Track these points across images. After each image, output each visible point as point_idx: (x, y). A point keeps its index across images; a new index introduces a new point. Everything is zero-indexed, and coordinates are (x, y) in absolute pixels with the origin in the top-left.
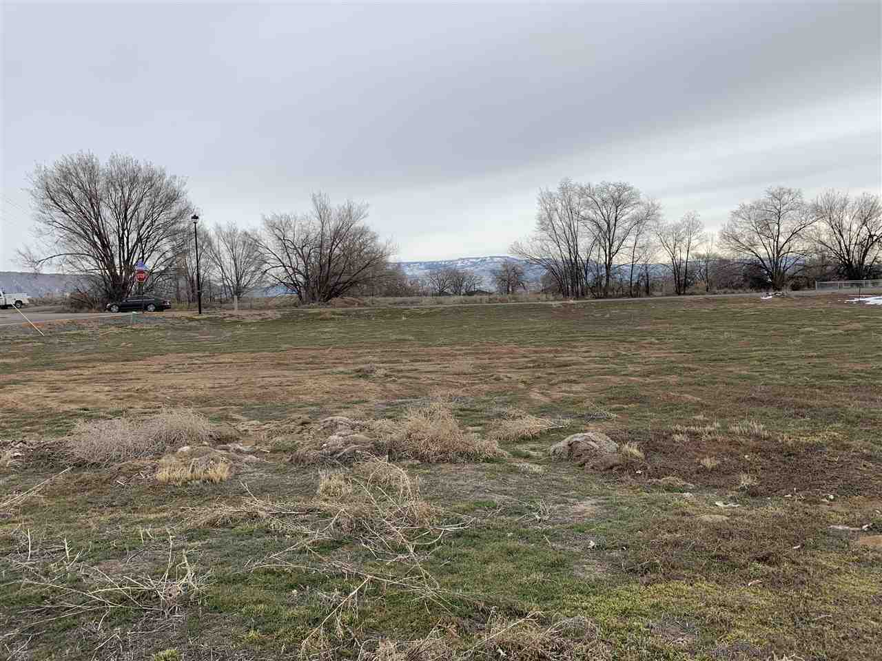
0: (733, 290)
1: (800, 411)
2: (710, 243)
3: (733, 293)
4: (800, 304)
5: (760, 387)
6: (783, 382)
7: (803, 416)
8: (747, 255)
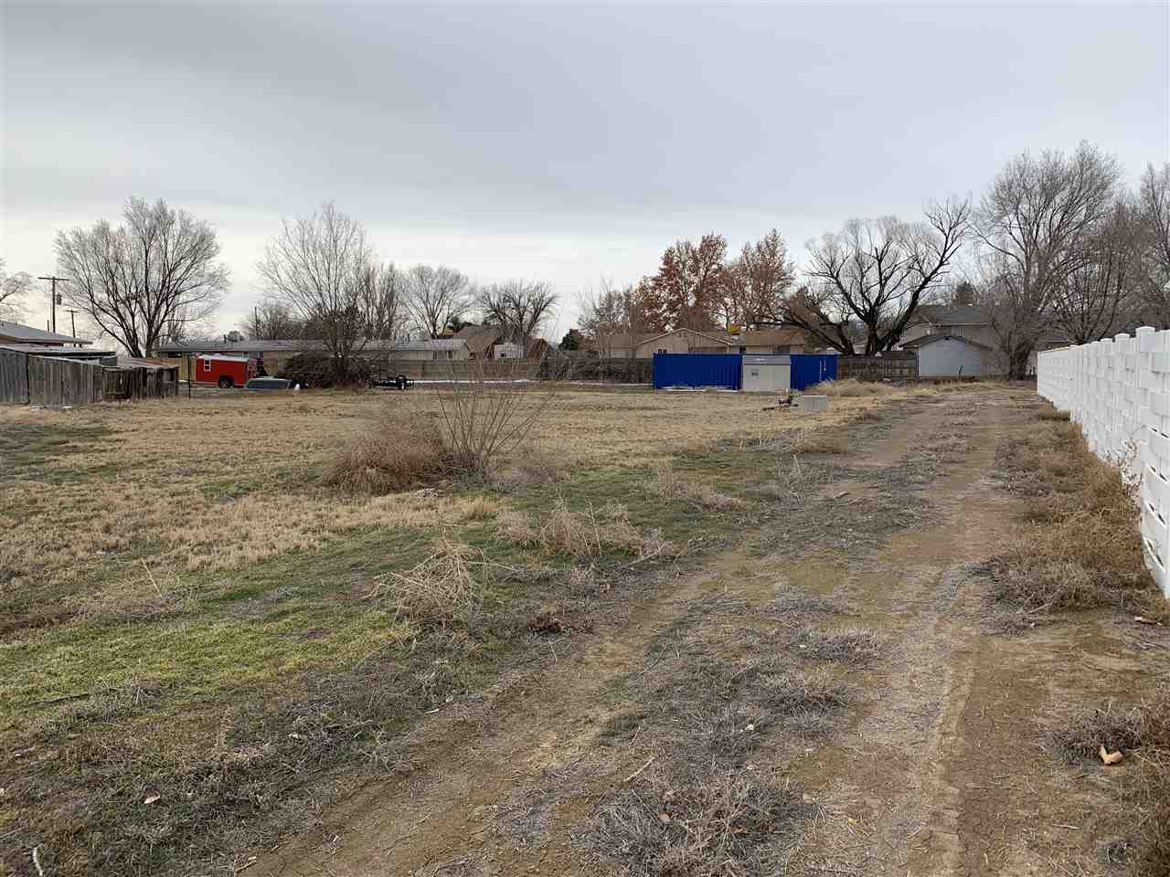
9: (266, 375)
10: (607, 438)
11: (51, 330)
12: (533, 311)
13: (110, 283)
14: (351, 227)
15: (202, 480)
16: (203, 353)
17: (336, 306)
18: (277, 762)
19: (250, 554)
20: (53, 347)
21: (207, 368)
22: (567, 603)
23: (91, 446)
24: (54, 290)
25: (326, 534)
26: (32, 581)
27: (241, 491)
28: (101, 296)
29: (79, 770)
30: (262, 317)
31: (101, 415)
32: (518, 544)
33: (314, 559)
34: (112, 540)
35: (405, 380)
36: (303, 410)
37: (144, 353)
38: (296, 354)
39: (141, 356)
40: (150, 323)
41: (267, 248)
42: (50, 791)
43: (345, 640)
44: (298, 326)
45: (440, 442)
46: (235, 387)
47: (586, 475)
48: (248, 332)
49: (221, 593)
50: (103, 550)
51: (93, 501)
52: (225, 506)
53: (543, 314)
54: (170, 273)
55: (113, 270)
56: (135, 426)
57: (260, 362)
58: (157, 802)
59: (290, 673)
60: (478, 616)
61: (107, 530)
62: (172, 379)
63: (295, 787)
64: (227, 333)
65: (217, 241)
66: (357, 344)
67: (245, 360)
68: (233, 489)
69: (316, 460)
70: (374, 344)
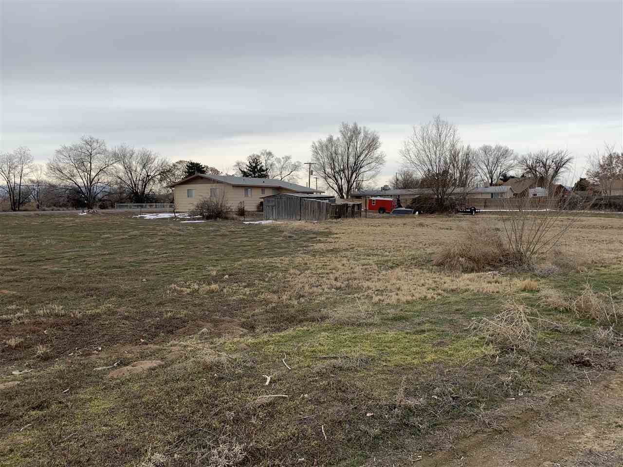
0: (59, 208)
1: (90, 292)
2: (39, 172)
3: (59, 210)
4: (105, 218)
5: (65, 278)
6: (82, 274)
7: (92, 296)
8: (69, 183)
9: (402, 207)
10: (611, 247)
11: (308, 187)
12: (555, 168)
13: (332, 164)
14: (449, 127)
15: (376, 258)
16: (372, 196)
17: (439, 170)
18: (427, 409)
19: (402, 299)
20: (310, 195)
21: (374, 203)
22: (593, 349)
23: (326, 240)
24: (310, 169)
25: (440, 291)
26: (308, 300)
27: (394, 265)
28: (328, 170)
29: (337, 392)
30: (400, 178)
31: (329, 226)
32: (556, 309)
33: (435, 304)
34: (339, 284)
35: (475, 209)
36: (421, 225)
37: (345, 197)
38: (417, 196)
39: (344, 198)
40: (348, 182)
41: (405, 142)
42: (325, 400)
43: (457, 350)
44: (417, 181)
45: (501, 245)
46: (386, 213)
47: (599, 270)
48: (392, 185)
49: (391, 316)
50: (335, 289)
51: (329, 265)
52: (387, 273)
53: (562, 170)
54: (358, 157)
55: (334, 158)
56: (343, 231)
57: (398, 200)
58: (373, 416)
59: (430, 363)
60: (535, 349)
61: (336, 279)
62: (359, 209)
63: (438, 424)
64: (383, 186)
65: (380, 140)
66: (449, 191)
67: (392, 200)
68: (390, 264)
69: (431, 252)
70: (458, 190)
